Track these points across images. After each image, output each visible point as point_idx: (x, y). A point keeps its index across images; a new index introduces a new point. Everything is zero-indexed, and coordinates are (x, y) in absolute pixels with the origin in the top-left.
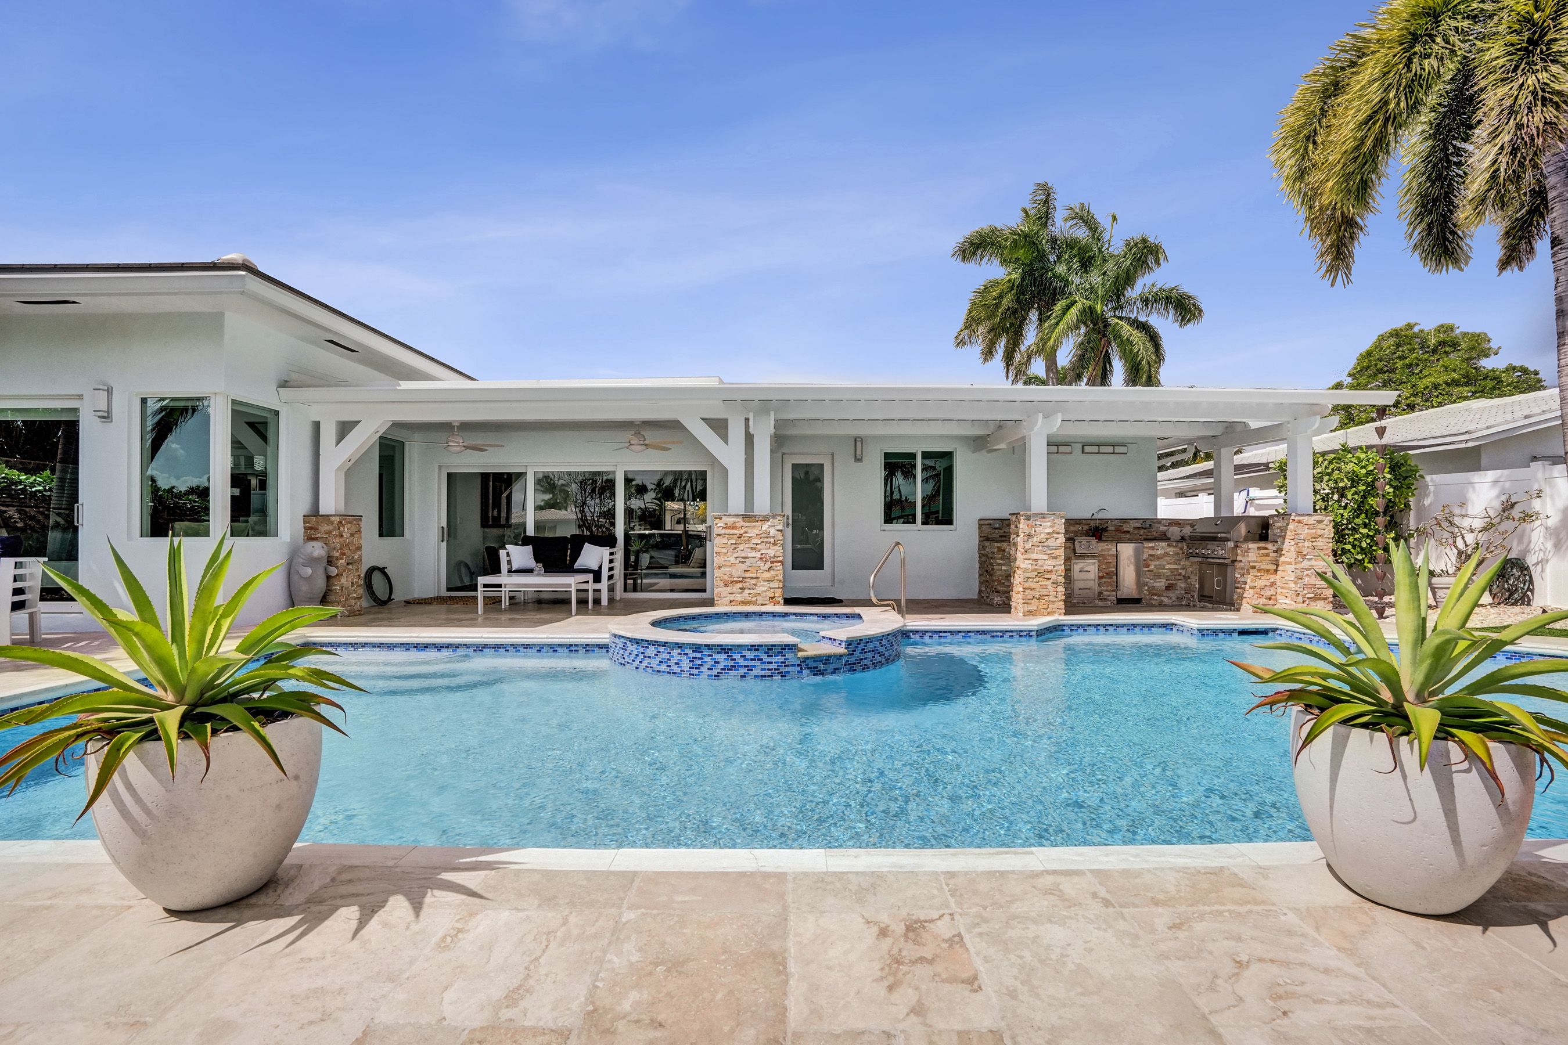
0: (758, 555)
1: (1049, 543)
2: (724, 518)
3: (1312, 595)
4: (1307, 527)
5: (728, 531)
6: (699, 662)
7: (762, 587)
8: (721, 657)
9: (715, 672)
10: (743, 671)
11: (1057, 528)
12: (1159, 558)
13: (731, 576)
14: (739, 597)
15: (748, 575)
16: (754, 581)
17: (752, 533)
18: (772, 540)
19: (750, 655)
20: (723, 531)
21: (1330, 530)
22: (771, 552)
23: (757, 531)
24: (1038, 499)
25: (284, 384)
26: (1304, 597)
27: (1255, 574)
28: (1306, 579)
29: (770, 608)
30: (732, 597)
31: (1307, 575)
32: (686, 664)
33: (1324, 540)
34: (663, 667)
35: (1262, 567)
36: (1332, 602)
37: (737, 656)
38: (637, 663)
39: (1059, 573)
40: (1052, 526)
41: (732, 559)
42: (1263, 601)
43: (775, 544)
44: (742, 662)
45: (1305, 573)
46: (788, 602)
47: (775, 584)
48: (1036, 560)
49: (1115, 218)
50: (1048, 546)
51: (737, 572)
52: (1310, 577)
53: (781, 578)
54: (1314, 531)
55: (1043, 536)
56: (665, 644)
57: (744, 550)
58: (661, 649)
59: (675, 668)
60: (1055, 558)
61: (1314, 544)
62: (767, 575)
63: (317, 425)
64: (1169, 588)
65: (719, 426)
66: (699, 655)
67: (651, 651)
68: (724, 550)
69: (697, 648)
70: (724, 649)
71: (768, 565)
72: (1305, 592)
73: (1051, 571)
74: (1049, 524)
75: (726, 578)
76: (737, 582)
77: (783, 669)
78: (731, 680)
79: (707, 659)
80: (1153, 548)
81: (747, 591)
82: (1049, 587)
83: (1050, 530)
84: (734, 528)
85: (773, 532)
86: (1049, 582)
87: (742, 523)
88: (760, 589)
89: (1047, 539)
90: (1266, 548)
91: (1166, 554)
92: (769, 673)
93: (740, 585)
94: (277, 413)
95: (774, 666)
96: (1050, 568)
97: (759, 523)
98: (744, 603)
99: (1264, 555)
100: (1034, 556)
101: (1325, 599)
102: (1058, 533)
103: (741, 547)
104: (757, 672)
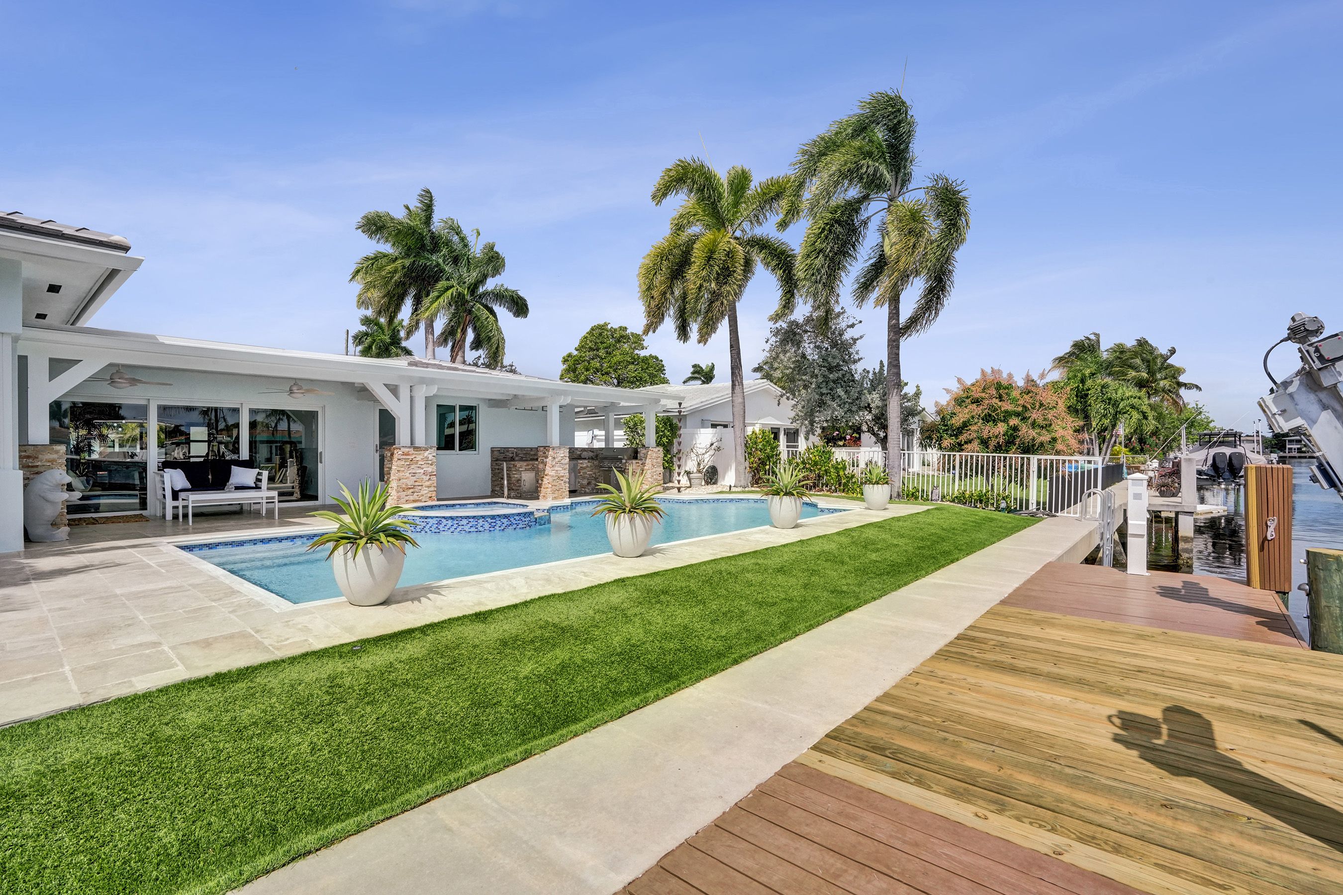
0: (422, 471)
1: (562, 462)
2: (402, 449)
5: (404, 457)
6: (493, 524)
7: (425, 491)
8: (505, 521)
9: (502, 528)
10: (515, 526)
11: (565, 454)
12: (584, 468)
13: (407, 485)
14: (411, 498)
15: (417, 484)
16: (420, 488)
17: (419, 458)
18: (430, 462)
19: (517, 518)
20: (402, 457)
21: (661, 455)
22: (430, 469)
23: (422, 457)
24: (555, 437)
29: (430, 503)
30: (407, 498)
32: (487, 526)
33: (661, 459)
34: (473, 529)
35: (638, 471)
37: (512, 519)
38: (452, 529)
39: (566, 477)
40: (563, 453)
41: (407, 474)
43: (431, 465)
44: (514, 522)
46: (438, 500)
47: (432, 489)
48: (556, 471)
49: (479, 234)
51: (410, 482)
53: (435, 485)
54: (657, 455)
55: (559, 458)
56: (474, 517)
57: (414, 468)
58: (471, 520)
59: (481, 529)
60: (566, 469)
61: (657, 461)
62: (428, 483)
63: (23, 361)
64: (589, 484)
65: (394, 390)
66: (494, 521)
67: (464, 522)
68: (402, 469)
69: (493, 517)
70: (506, 516)
71: (428, 477)
73: (563, 476)
74: (561, 452)
75: (404, 486)
76: (410, 488)
77: (530, 524)
78: (510, 530)
79: (498, 522)
80: (582, 463)
81: (415, 494)
82: (563, 484)
83: (562, 455)
84: (408, 455)
85: (430, 457)
86: (562, 482)
87: (413, 452)
88: (423, 492)
89: (561, 460)
90: (638, 463)
91: (587, 466)
92: (524, 526)
93: (411, 490)
95: (526, 523)
96: (563, 474)
97: (423, 452)
98: (414, 501)
99: (637, 466)
100: (556, 468)
102: (566, 457)
103: (412, 467)
104: (520, 526)
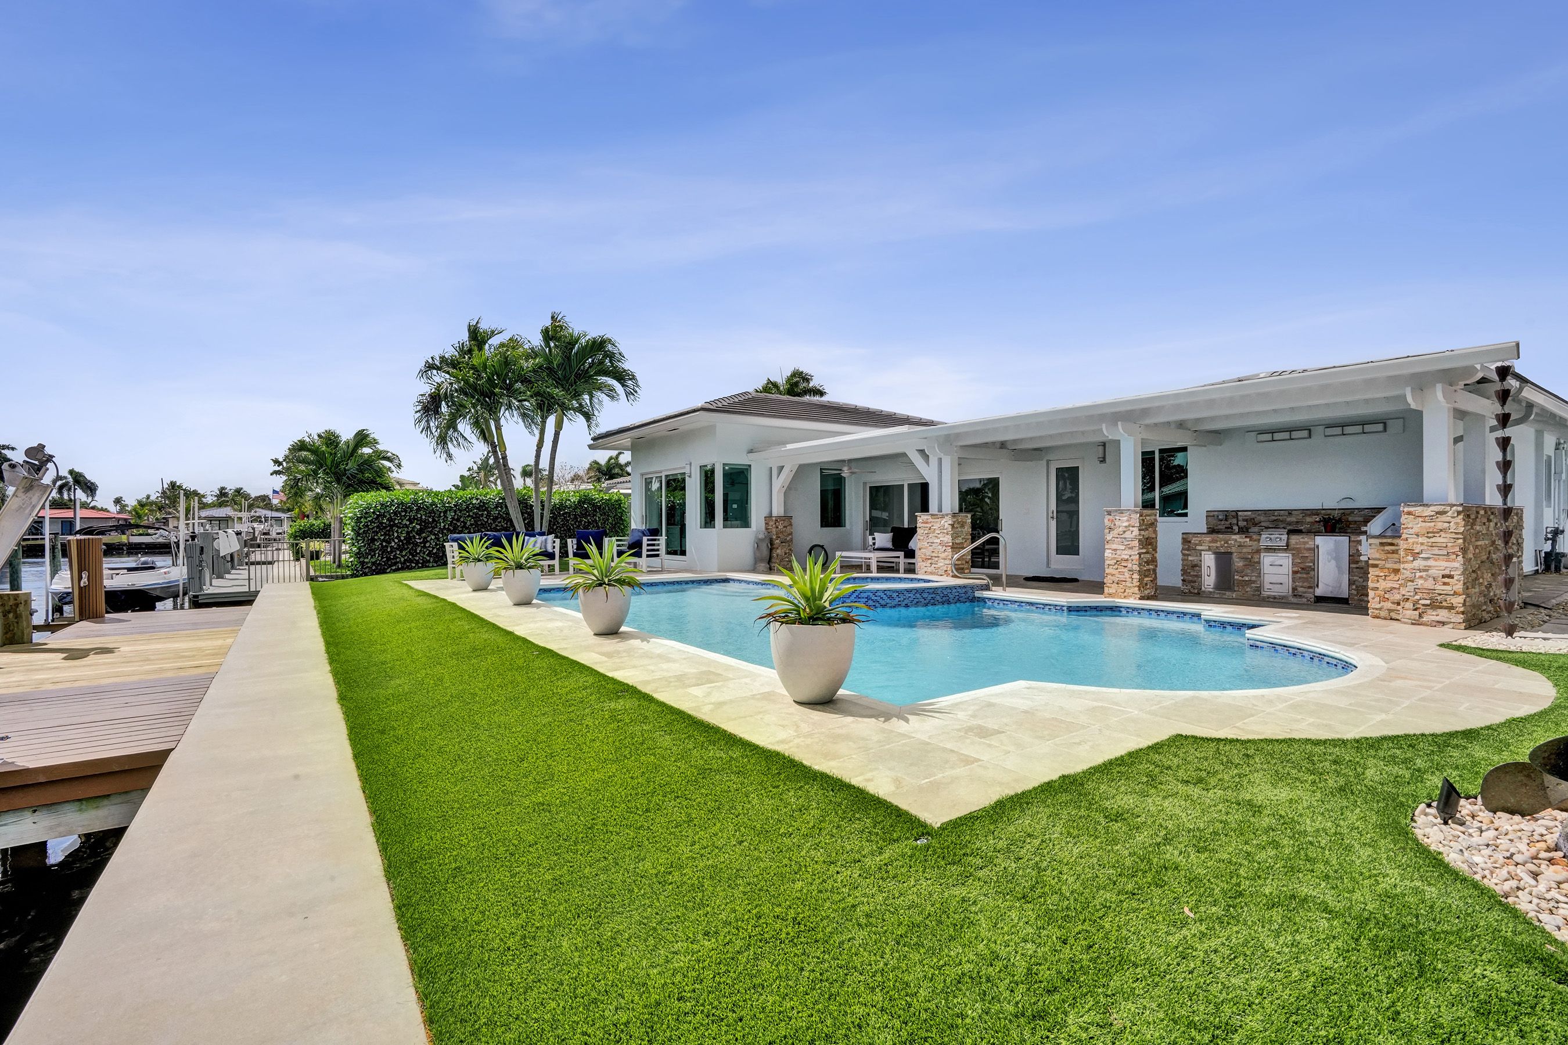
0: (938, 541)
1: (1126, 535)
3: (1428, 602)
4: (1420, 519)
5: (924, 525)
7: (940, 563)
11: (1132, 523)
13: (924, 555)
14: (929, 570)
15: (934, 554)
16: (936, 559)
17: (935, 526)
18: (945, 531)
20: (921, 525)
21: (1457, 524)
22: (945, 539)
23: (938, 525)
25: (751, 451)
26: (1415, 603)
27: (1377, 573)
28: (1421, 582)
30: (925, 569)
31: (1421, 577)
33: (1448, 536)
35: (1387, 566)
36: (1463, 613)
39: (1134, 562)
40: (1128, 521)
41: (925, 544)
42: (1388, 605)
43: (947, 534)
45: (1418, 574)
47: (946, 562)
48: (1115, 550)
50: (1125, 538)
51: (928, 552)
52: (1426, 580)
53: (950, 557)
54: (1432, 524)
55: (1121, 529)
57: (930, 538)
60: (1131, 548)
61: (1432, 540)
62: (943, 555)
63: (769, 469)
65: (926, 455)
68: (922, 538)
71: (944, 548)
72: (1417, 597)
73: (1127, 560)
74: (1125, 518)
76: (927, 559)
81: (932, 565)
82: (1126, 574)
83: (1126, 524)
84: (927, 523)
85: (946, 526)
86: (1126, 570)
87: (930, 520)
88: (940, 565)
89: (1124, 532)
90: (1392, 544)
93: (930, 561)
94: (750, 466)
96: (1126, 557)
97: (939, 520)
98: (931, 573)
99: (1389, 553)
100: (1114, 546)
101: (1451, 608)
102: (1133, 527)
103: (931, 535)
